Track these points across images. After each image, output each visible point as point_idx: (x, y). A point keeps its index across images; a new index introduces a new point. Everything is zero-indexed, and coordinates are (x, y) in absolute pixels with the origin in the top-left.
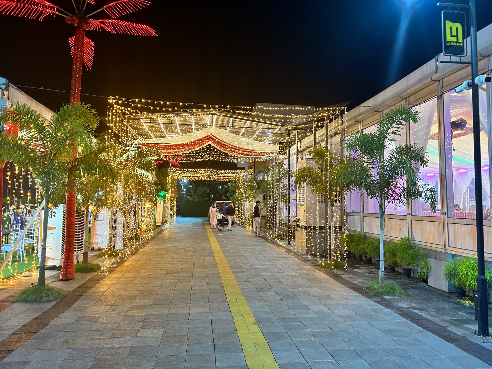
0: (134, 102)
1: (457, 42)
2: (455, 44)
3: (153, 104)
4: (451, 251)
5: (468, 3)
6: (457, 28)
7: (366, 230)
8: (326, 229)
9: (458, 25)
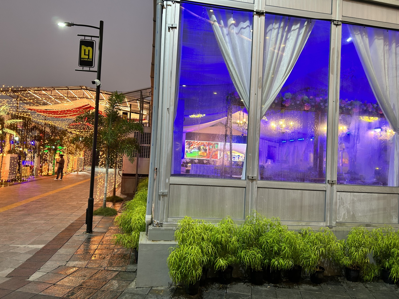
1: (89, 58)
2: (87, 60)
6: (89, 50)
8: (137, 176)
9: (90, 48)
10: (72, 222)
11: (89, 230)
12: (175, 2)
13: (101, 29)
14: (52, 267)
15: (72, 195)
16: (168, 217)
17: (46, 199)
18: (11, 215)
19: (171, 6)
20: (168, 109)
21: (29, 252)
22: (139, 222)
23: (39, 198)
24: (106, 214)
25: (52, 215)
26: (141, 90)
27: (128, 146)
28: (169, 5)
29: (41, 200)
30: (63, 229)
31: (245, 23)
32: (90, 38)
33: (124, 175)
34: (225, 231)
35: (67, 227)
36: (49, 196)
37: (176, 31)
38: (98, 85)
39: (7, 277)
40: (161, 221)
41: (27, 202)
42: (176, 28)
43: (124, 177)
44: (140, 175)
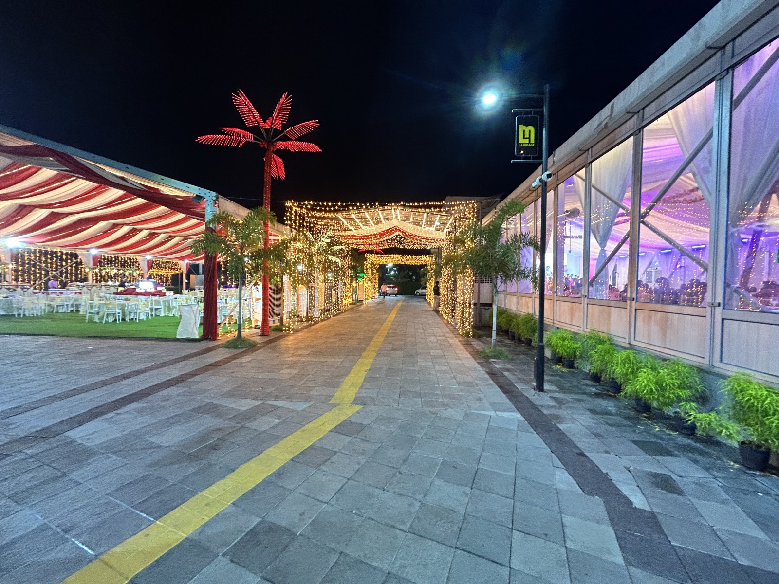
0: (304, 204)
1: (529, 143)
2: (527, 145)
3: (318, 205)
4: (557, 324)
5: (543, 107)
6: (530, 131)
7: (508, 307)
8: (479, 305)
9: (531, 128)
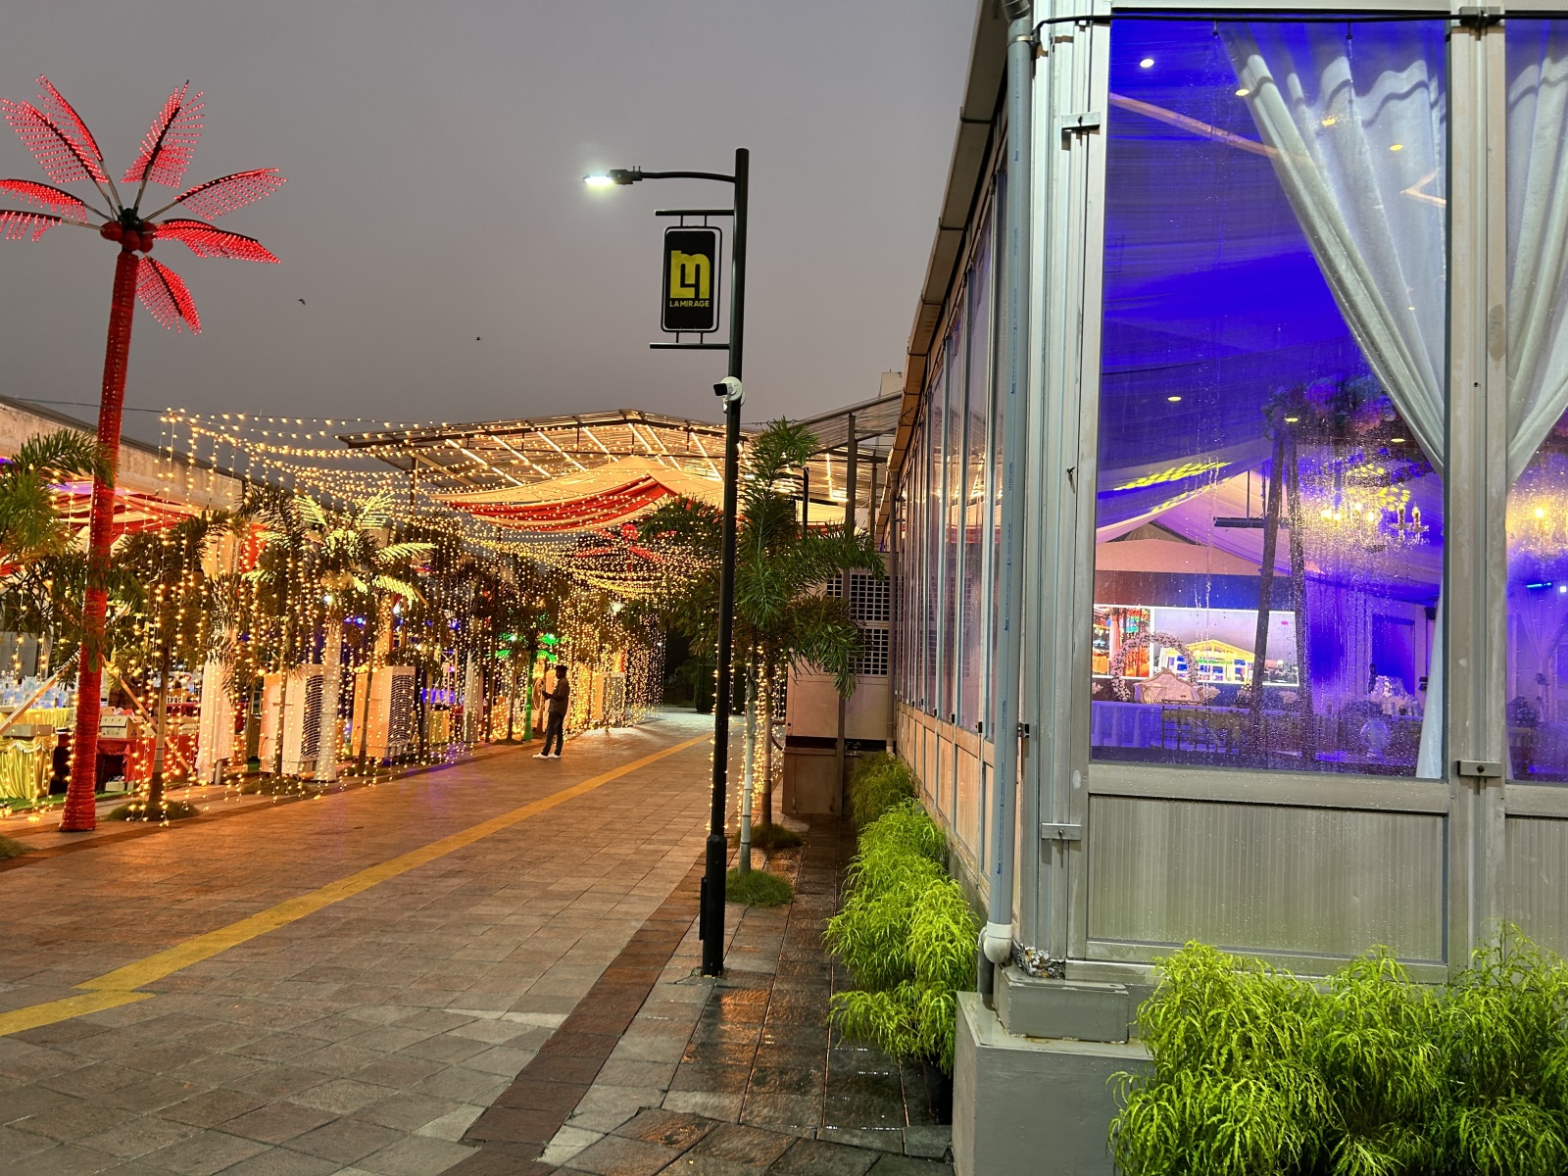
1: (697, 298)
2: (690, 303)
6: (698, 267)
8: (840, 746)
9: (702, 259)
10: (639, 925)
11: (713, 963)
12: (1088, 23)
13: (740, 180)
14: (614, 1111)
15: (608, 817)
16: (1087, 938)
17: (527, 831)
18: (426, 890)
19: (1071, 40)
20: (1070, 471)
21: (519, 1042)
22: (945, 948)
23: (499, 827)
24: (755, 896)
25: (562, 896)
26: (850, 412)
27: (830, 629)
28: (1059, 40)
29: (509, 836)
30: (614, 954)
31: (1404, 75)
32: (699, 221)
33: (792, 741)
34: (1377, 1018)
35: (628, 947)
36: (531, 820)
37: (1099, 142)
38: (733, 398)
39: (462, 1141)
40: (1058, 953)
41: (467, 843)
42: (1096, 128)
43: (792, 749)
44: (851, 744)
